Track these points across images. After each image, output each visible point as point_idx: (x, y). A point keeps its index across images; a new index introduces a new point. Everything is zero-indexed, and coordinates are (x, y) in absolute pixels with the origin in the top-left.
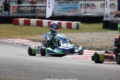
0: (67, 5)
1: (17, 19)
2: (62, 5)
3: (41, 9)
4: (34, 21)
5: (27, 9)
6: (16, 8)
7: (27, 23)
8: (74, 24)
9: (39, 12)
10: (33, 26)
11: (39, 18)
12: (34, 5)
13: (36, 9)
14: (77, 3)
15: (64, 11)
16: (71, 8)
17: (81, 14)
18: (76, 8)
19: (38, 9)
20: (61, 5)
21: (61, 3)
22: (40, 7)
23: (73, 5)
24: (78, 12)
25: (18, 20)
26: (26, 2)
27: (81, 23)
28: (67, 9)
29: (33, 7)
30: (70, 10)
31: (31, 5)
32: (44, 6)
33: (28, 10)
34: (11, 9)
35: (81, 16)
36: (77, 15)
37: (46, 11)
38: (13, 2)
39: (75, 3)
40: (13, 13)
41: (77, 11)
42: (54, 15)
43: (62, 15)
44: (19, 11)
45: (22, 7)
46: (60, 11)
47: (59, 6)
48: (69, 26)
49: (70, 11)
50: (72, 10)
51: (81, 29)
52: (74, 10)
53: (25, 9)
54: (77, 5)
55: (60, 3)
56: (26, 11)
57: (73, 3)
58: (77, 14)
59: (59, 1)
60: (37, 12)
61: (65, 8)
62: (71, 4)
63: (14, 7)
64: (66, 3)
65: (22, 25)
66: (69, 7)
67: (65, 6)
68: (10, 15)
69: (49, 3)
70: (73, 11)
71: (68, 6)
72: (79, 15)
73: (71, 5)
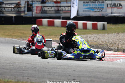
1: (41, 19)
2: (88, 5)
3: (65, 9)
4: (59, 21)
5: (51, 9)
6: (39, 8)
7: (51, 24)
9: (64, 12)
10: (58, 27)
11: (63, 18)
12: (59, 5)
13: (60, 9)
14: (103, 2)
15: (90, 11)
16: (97, 8)
17: (108, 14)
18: (102, 8)
19: (62, 10)
20: (86, 5)
21: (87, 3)
22: (64, 7)
23: (99, 5)
24: (105, 12)
25: (42, 21)
26: (50, 2)
27: (108, 23)
28: (93, 9)
29: (57, 7)
30: (96, 10)
31: (55, 5)
32: (69, 6)
33: (52, 11)
34: (34, 9)
35: (107, 16)
36: (103, 16)
37: (70, 11)
38: (37, 2)
39: (101, 3)
40: (36, 13)
41: (103, 11)
42: (79, 15)
43: (87, 15)
44: (43, 12)
45: (46, 7)
47: (85, 6)
48: (95, 27)
49: (96, 12)
50: (98, 10)
51: (107, 30)
52: (100, 10)
53: (48, 9)
54: (103, 5)
55: (85, 2)
56: (50, 11)
57: (98, 2)
58: (103, 14)
59: (84, 1)
60: (61, 12)
61: (91, 7)
62: (97, 3)
63: (37, 7)
64: (92, 3)
65: (46, 26)
66: (95, 7)
67: (91, 6)
68: (34, 16)
70: (99, 12)
71: (94, 6)
72: (105, 15)
73: (97, 5)
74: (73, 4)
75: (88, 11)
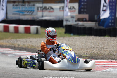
14: (34, 5)
15: (19, 14)
16: (27, 11)
17: (38, 18)
18: (32, 11)
20: (16, 8)
24: (35, 15)
28: (23, 12)
30: (26, 13)
35: (38, 20)
39: (32, 6)
41: (33, 14)
42: (8, 18)
43: (17, 18)
46: (15, 14)
47: (14, 9)
50: (28, 13)
51: (40, 34)
52: (30, 14)
54: (34, 8)
55: (15, 5)
57: (29, 5)
58: (33, 18)
59: (13, 4)
62: (26, 6)
64: (21, 6)
66: (25, 11)
67: (21, 9)
69: (3, 6)
70: (28, 15)
71: (24, 9)
72: (35, 18)
73: (27, 8)
74: (3, 7)
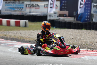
0: (13, 5)
2: (9, 5)
8: (22, 22)
14: (23, 3)
15: (11, 10)
16: (17, 7)
18: (22, 8)
20: (8, 5)
24: (24, 11)
28: (14, 9)
30: (16, 10)
35: (26, 15)
36: (23, 14)
39: (21, 3)
41: (22, 10)
43: (9, 14)
46: (7, 10)
47: (6, 6)
48: (17, 24)
49: (16, 11)
50: (18, 10)
51: (28, 27)
52: (20, 10)
54: (23, 5)
55: (7, 3)
57: (19, 3)
62: (17, 4)
64: (13, 3)
66: (15, 7)
67: (12, 6)
71: (15, 6)
72: (24, 14)
73: (17, 5)
75: (10, 10)
